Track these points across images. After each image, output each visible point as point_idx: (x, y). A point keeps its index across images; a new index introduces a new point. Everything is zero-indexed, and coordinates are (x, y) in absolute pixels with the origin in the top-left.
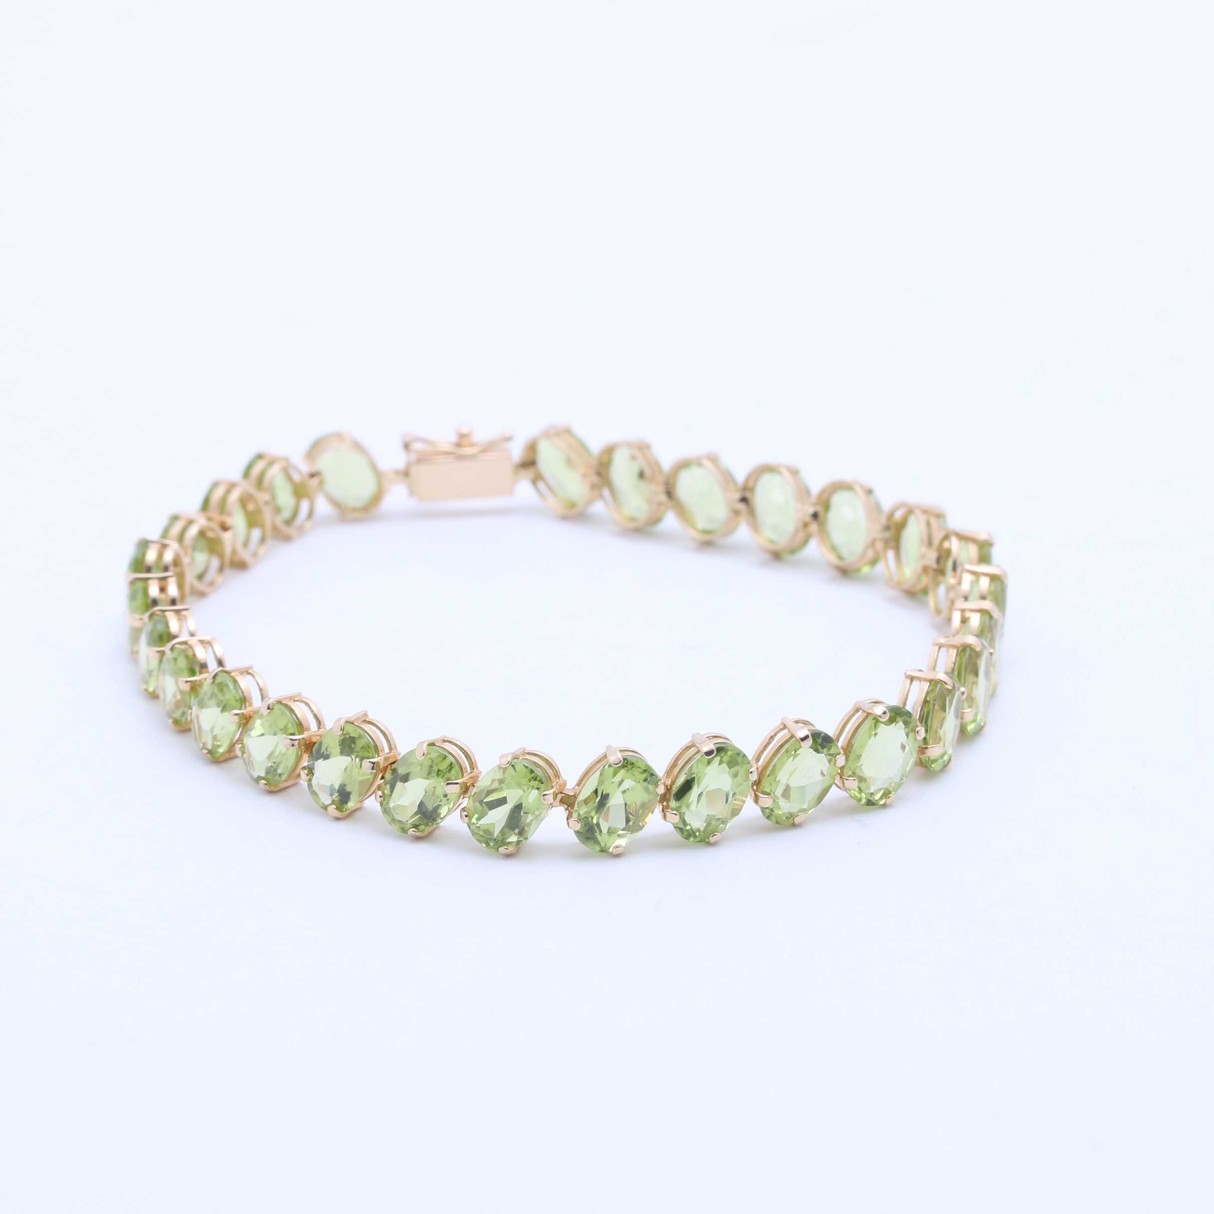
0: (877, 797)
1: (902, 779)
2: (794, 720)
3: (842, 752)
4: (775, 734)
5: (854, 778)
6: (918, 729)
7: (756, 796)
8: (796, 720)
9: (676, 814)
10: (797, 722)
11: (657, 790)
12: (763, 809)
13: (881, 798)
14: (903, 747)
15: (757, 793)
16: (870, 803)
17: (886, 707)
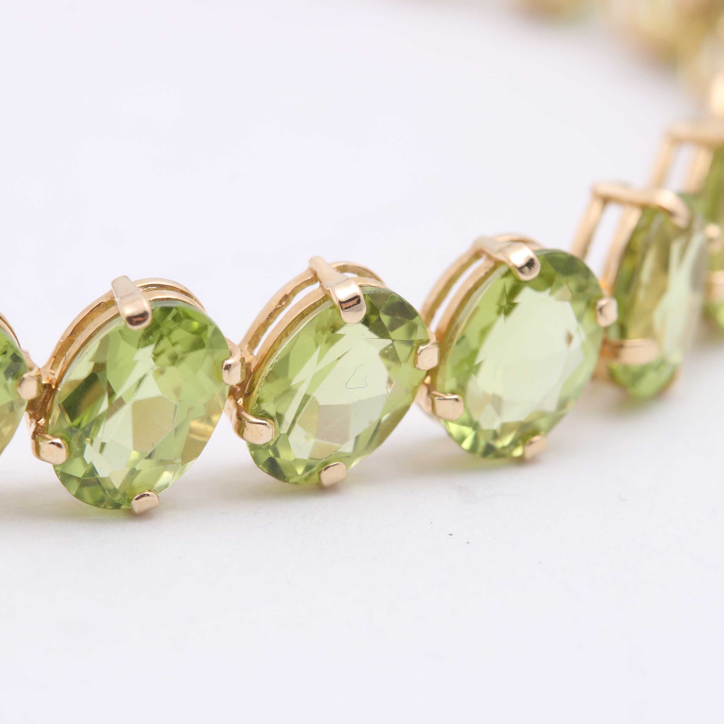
0: (506, 441)
1: (563, 405)
2: (335, 266)
3: (433, 339)
4: (294, 292)
5: (455, 397)
6: (602, 303)
7: (240, 417)
8: (341, 264)
9: (59, 445)
10: (343, 269)
11: (19, 390)
12: (253, 447)
13: (514, 444)
14: (570, 338)
15: (244, 413)
16: (489, 450)
17: (535, 252)
